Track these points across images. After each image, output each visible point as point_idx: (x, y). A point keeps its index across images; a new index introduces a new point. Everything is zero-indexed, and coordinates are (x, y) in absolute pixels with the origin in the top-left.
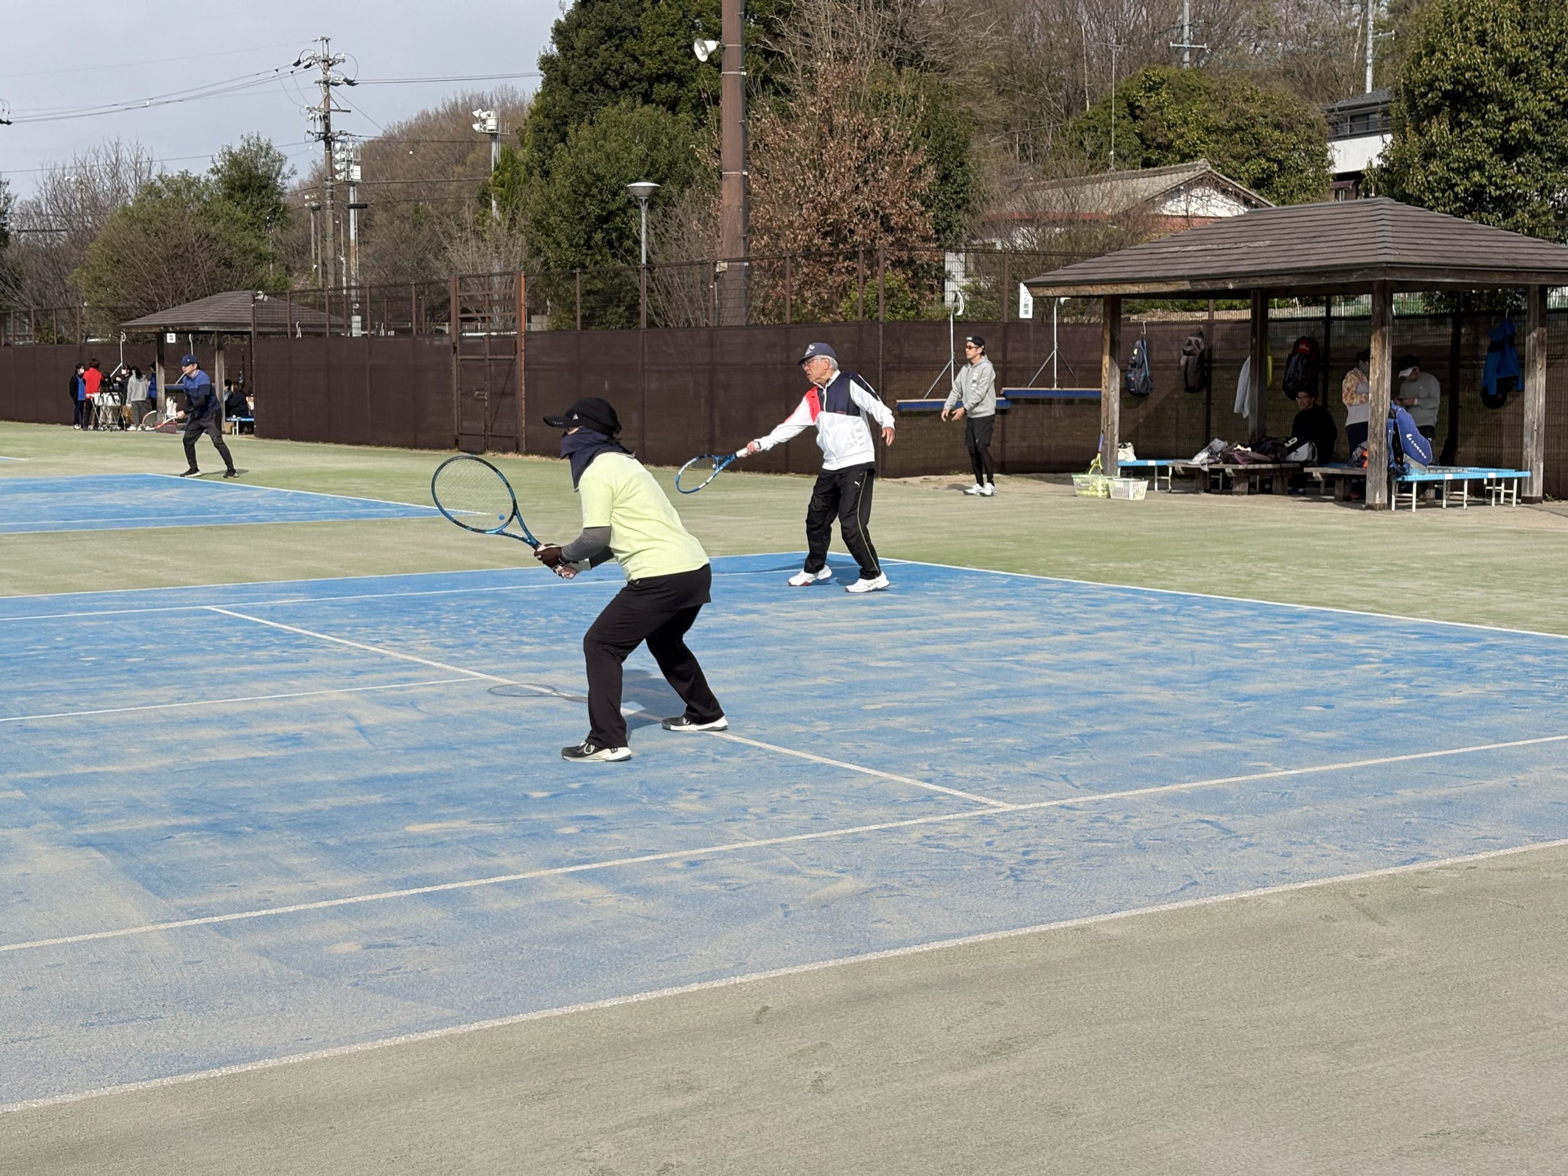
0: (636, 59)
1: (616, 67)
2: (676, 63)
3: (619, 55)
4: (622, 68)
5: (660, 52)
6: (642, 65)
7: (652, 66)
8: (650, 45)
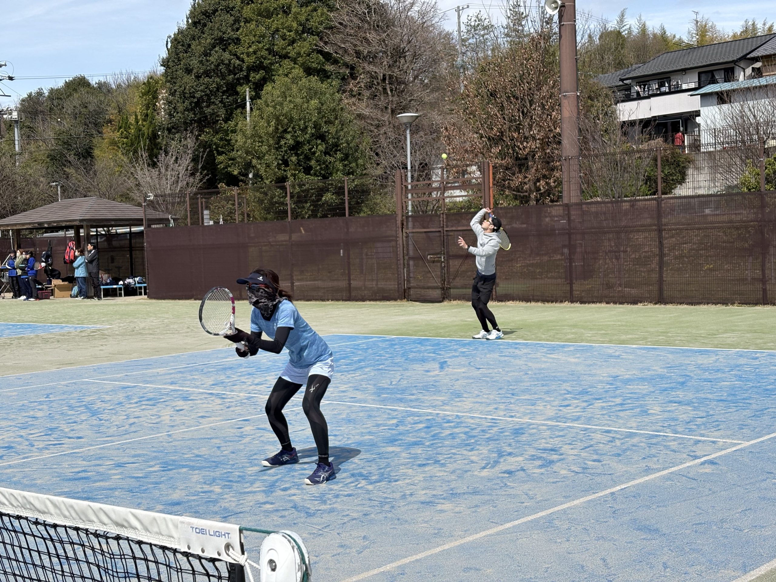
0: (238, 58)
1: (227, 62)
2: (265, 59)
3: (226, 55)
4: (230, 62)
5: (255, 52)
6: (243, 61)
7: (250, 60)
8: (248, 48)
